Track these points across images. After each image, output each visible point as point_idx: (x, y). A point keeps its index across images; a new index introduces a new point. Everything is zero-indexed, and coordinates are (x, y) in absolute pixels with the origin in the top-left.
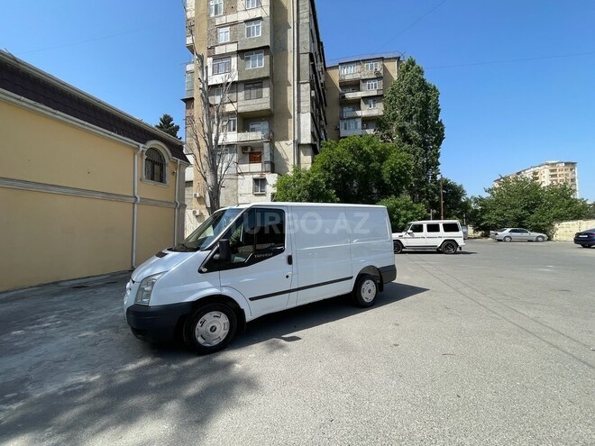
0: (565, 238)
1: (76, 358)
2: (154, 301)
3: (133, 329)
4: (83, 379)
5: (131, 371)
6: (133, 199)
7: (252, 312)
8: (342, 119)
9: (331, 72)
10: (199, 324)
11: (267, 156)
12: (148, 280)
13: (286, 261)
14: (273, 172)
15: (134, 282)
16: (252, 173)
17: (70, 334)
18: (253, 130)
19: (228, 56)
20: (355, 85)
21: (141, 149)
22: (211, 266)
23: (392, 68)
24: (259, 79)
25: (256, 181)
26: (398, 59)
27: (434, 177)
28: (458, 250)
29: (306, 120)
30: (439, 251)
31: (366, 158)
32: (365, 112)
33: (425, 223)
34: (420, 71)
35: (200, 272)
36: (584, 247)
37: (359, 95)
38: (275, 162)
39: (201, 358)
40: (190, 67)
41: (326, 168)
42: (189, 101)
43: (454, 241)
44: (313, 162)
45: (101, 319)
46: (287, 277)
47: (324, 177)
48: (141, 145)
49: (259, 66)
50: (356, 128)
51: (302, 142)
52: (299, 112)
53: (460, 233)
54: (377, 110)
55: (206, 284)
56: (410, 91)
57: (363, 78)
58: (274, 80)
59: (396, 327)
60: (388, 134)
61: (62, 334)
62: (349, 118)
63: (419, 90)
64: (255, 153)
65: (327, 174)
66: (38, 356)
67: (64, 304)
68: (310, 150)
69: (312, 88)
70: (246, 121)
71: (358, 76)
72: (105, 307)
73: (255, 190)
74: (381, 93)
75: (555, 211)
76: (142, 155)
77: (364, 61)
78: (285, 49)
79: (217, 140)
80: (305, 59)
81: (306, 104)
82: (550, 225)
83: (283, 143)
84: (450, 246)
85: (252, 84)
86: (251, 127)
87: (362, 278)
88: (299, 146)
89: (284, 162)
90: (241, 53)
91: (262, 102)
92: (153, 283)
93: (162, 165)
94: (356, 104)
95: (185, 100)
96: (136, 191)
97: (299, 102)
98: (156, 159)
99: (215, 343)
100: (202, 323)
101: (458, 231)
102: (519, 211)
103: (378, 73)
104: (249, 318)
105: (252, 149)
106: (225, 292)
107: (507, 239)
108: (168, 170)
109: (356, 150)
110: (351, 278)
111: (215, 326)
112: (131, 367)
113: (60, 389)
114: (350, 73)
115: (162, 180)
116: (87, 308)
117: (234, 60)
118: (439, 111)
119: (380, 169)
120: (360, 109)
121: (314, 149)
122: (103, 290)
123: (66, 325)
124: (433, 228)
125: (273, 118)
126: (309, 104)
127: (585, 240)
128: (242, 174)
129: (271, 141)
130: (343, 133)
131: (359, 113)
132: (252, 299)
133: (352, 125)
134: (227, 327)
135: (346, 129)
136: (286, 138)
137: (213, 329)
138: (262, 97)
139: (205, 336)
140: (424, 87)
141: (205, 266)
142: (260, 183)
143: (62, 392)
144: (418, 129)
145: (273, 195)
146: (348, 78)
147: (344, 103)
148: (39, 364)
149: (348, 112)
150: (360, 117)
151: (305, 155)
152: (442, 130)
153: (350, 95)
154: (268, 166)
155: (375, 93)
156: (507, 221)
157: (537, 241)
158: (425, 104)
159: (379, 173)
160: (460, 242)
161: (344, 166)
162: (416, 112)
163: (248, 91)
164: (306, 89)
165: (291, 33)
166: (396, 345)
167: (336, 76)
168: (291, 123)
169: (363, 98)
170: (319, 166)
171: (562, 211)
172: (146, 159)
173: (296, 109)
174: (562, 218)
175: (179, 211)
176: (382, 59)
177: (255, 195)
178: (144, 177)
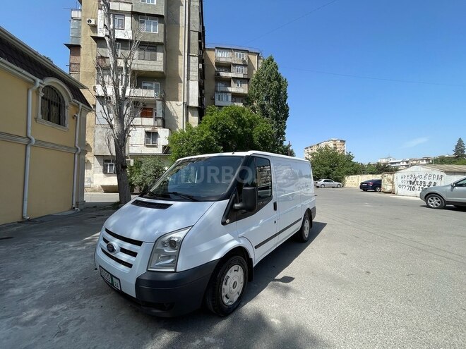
0: (350, 185)
6: (26, 141)
7: (256, 259)
8: (216, 91)
9: (208, 52)
10: (224, 283)
11: (160, 114)
13: (272, 208)
14: (164, 126)
16: (143, 126)
18: (145, 88)
19: (123, 13)
20: (228, 67)
21: (38, 85)
23: (254, 59)
24: (154, 43)
25: (148, 133)
26: (258, 54)
27: (281, 142)
29: (194, 86)
31: (241, 123)
32: (234, 89)
34: (277, 67)
36: (364, 190)
37: (230, 75)
38: (166, 118)
40: (75, 14)
41: (213, 128)
44: (199, 123)
46: (275, 222)
47: (212, 135)
48: (39, 80)
49: (154, 31)
50: (227, 100)
51: (191, 105)
52: (188, 80)
54: (243, 89)
56: (269, 79)
57: (234, 62)
58: (166, 47)
59: (347, 257)
60: (252, 108)
62: (222, 92)
63: (275, 80)
64: (146, 109)
65: (215, 133)
68: (197, 112)
69: (199, 63)
70: (141, 78)
71: (229, 60)
73: (147, 141)
74: (246, 77)
75: (346, 169)
76: (37, 92)
77: (234, 50)
78: (177, 23)
80: (195, 37)
81: (195, 74)
82: (343, 178)
83: (174, 103)
85: (148, 47)
86: (143, 85)
87: (305, 218)
88: (188, 108)
89: (174, 120)
90: (135, 14)
91: (156, 64)
93: (60, 106)
94: (228, 82)
95: (70, 46)
96: (29, 131)
97: (188, 71)
98: (55, 100)
99: (235, 299)
100: (226, 281)
102: (328, 168)
103: (244, 61)
104: (255, 264)
105: (144, 105)
106: (241, 242)
107: (323, 186)
108: (69, 112)
110: (301, 219)
111: (236, 281)
114: (224, 57)
115: (60, 121)
117: (128, 19)
118: (287, 97)
119: (251, 133)
120: (230, 86)
121: (201, 111)
125: (164, 80)
126: (196, 74)
127: (365, 187)
128: (135, 126)
129: (164, 101)
130: (218, 102)
131: (230, 89)
133: (224, 98)
134: (242, 280)
135: (219, 100)
136: (177, 100)
137: (234, 284)
138: (155, 60)
139: (229, 295)
140: (278, 78)
141: (227, 217)
142: (151, 136)
144: (273, 106)
145: (164, 147)
146: (222, 60)
147: (219, 79)
149: (221, 87)
150: (230, 92)
151: (193, 115)
152: (288, 110)
153: (224, 74)
154: (160, 122)
155: (241, 76)
156: (320, 175)
157: (337, 187)
158: (279, 89)
159: (250, 136)
161: (228, 128)
162: (272, 94)
163: (142, 52)
164: (194, 60)
165: (183, 11)
166: (368, 272)
167: (216, 56)
168: (181, 88)
169: (233, 78)
170: (207, 126)
171: (349, 169)
172: (43, 98)
173: (186, 76)
174: (349, 173)
175: (79, 158)
176: (248, 52)
177: (147, 146)
178: (40, 116)
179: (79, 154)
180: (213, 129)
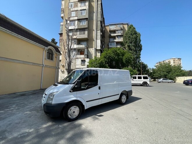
0: (179, 82)
1: (24, 122)
2: (54, 102)
3: (45, 112)
4: (27, 130)
5: (45, 128)
7: (87, 106)
8: (110, 42)
9: (106, 27)
10: (69, 110)
11: (86, 53)
12: (52, 94)
13: (98, 88)
14: (88, 58)
15: (46, 95)
16: (81, 58)
17: (21, 113)
18: (82, 44)
19: (74, 20)
20: (114, 32)
21: (46, 49)
22: (74, 89)
23: (126, 27)
24: (84, 28)
25: (82, 61)
26: (128, 24)
27: (139, 61)
28: (148, 85)
29: (99, 42)
30: (141, 85)
31: (118, 55)
32: (117, 40)
33: (137, 76)
34: (134, 28)
35: (70, 92)
36: (186, 85)
37: (115, 35)
38: (88, 55)
39: (70, 123)
40: (62, 24)
42: (61, 34)
43: (146, 82)
44: (101, 55)
45: (32, 107)
46: (99, 94)
47: (104, 60)
48: (46, 48)
49: (84, 24)
50: (114, 45)
51: (97, 49)
52: (96, 39)
53: (148, 80)
54: (121, 40)
55: (72, 96)
56: (131, 34)
57: (117, 29)
58: (89, 29)
59: (135, 112)
60: (124, 47)
61: (18, 113)
62: (112, 42)
63: (134, 34)
65: (106, 59)
66: (10, 121)
67: (18, 101)
68: (100, 51)
69: (101, 32)
70: (79, 41)
71: (115, 29)
72: (33, 102)
73: (82, 64)
74: (122, 34)
75: (176, 73)
76: (46, 51)
77: (117, 24)
78: (93, 19)
79: (71, 47)
80: (99, 23)
81: (99, 37)
82: (175, 78)
83: (91, 49)
84: (145, 84)
85: (82, 30)
86: (81, 43)
87: (122, 94)
88: (96, 50)
89: (91, 55)
90: (78, 20)
91: (85, 35)
92: (54, 96)
93: (52, 54)
94: (114, 37)
96: (43, 63)
97: (97, 36)
98: (51, 52)
99: (74, 117)
100: (70, 110)
101: (147, 79)
102: (165, 73)
103: (121, 28)
104: (86, 108)
105: (81, 50)
106: (78, 99)
107: (161, 82)
108: (54, 56)
109: (115, 52)
110: (119, 94)
111: (75, 111)
112: (45, 126)
113: (18, 135)
114: (113, 28)
115: (52, 59)
116: (26, 103)
117: (76, 22)
118: (140, 41)
119: (122, 58)
120: (115, 39)
122: (31, 96)
123: (19, 109)
124: (140, 78)
125: (88, 41)
126: (100, 37)
127: (186, 83)
128: (77, 58)
129: (87, 48)
130: (110, 46)
131: (115, 40)
132: (87, 102)
134: (79, 111)
136: (92, 47)
137: (74, 112)
138: (85, 34)
139: (71, 115)
140: (136, 33)
141: (72, 90)
142: (83, 61)
143: (20, 136)
144: (134, 46)
145: (87, 66)
146: (112, 29)
147: (110, 37)
148: (10, 124)
149: (112, 40)
150: (115, 42)
151: (98, 53)
152: (142, 47)
153: (112, 35)
154: (86, 56)
155: (120, 34)
156: (161, 76)
157: (171, 83)
158: (136, 38)
160: (148, 83)
161: (111, 57)
162: (133, 41)
163: (80, 32)
164: (99, 32)
165: (95, 15)
166: (137, 119)
167: (108, 28)
168: (94, 43)
169: (117, 36)
170: (103, 57)
171: (179, 73)
172: (47, 52)
173: (96, 38)
174: (178, 76)
175: (57, 70)
176: (123, 24)
177: (82, 65)
178: (46, 58)
179: (57, 69)
180: (105, 58)
